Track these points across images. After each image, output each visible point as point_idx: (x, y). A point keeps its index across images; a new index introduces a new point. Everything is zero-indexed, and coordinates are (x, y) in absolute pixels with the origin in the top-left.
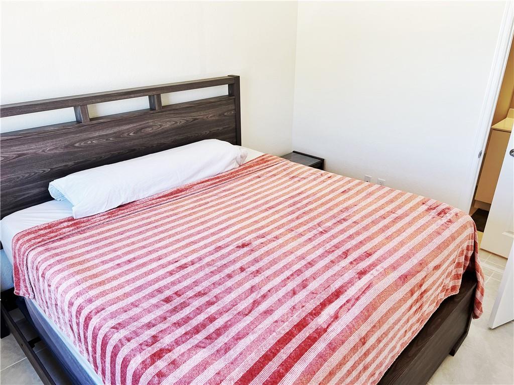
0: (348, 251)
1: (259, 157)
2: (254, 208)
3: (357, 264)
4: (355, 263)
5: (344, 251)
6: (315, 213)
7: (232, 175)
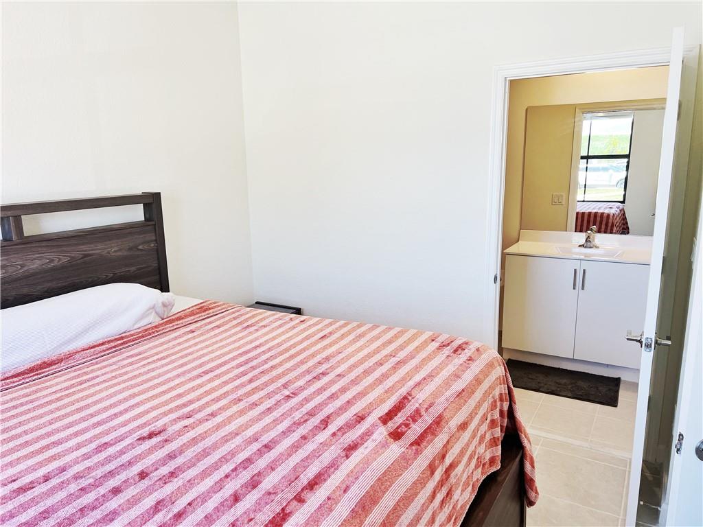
0: (328, 417)
1: (196, 305)
2: (178, 376)
3: (343, 434)
4: (339, 434)
5: (323, 418)
6: (280, 370)
7: (148, 333)
